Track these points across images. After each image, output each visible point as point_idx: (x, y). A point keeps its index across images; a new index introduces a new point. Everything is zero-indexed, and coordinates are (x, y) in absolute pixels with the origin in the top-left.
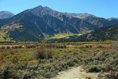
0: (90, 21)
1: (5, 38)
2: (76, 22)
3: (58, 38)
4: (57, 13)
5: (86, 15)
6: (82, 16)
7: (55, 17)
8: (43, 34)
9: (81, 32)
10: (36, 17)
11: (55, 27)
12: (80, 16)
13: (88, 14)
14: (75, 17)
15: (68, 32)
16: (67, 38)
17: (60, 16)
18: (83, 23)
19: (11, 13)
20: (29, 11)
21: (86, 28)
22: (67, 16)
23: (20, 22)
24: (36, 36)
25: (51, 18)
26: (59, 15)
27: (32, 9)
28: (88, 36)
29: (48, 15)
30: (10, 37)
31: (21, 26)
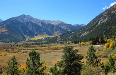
0: (61, 26)
2: (51, 27)
3: (36, 39)
4: (37, 20)
6: (56, 23)
7: (35, 24)
8: (25, 36)
9: (54, 34)
11: (35, 31)
12: (54, 22)
14: (50, 23)
15: (45, 35)
16: (43, 39)
17: (39, 23)
18: (56, 28)
21: (58, 31)
22: (44, 23)
23: (6, 27)
24: (19, 38)
25: (32, 24)
26: (38, 22)
27: (17, 17)
29: (30, 22)
31: (7, 30)
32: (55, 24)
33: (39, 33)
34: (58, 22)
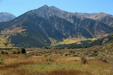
0: (107, 23)
1: (6, 44)
2: (89, 24)
3: (67, 43)
4: (65, 13)
5: (102, 14)
6: (97, 16)
7: (64, 19)
8: (50, 38)
9: (95, 36)
10: (40, 19)
11: (63, 30)
12: (94, 16)
13: (105, 14)
14: (88, 17)
15: (80, 37)
16: (78, 43)
17: (70, 18)
18: (98, 25)
19: (11, 15)
20: (33, 12)
21: (101, 31)
22: (77, 17)
23: (23, 25)
24: (42, 41)
25: (59, 19)
26: (68, 16)
27: (36, 10)
28: (104, 41)
29: (55, 16)
30: (11, 42)
31: (24, 30)
32: (95, 19)
33: (71, 34)
34: (100, 14)
